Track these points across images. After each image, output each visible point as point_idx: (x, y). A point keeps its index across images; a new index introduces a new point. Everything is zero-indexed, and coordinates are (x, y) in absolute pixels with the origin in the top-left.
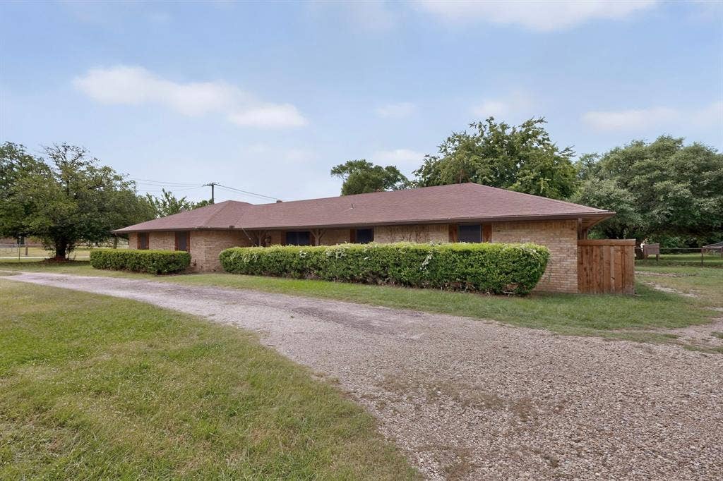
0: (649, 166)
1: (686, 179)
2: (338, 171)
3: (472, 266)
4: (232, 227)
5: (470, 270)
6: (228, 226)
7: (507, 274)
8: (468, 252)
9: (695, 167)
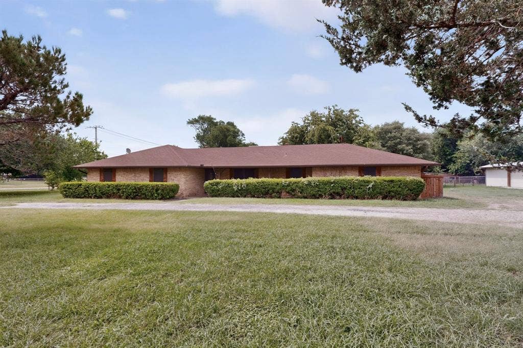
0: (395, 136)
1: (410, 144)
2: (192, 122)
3: (394, 187)
4: (201, 165)
5: (393, 189)
6: (199, 165)
7: (411, 190)
8: (392, 181)
9: (415, 139)
